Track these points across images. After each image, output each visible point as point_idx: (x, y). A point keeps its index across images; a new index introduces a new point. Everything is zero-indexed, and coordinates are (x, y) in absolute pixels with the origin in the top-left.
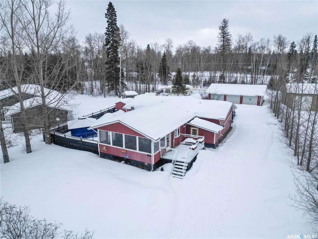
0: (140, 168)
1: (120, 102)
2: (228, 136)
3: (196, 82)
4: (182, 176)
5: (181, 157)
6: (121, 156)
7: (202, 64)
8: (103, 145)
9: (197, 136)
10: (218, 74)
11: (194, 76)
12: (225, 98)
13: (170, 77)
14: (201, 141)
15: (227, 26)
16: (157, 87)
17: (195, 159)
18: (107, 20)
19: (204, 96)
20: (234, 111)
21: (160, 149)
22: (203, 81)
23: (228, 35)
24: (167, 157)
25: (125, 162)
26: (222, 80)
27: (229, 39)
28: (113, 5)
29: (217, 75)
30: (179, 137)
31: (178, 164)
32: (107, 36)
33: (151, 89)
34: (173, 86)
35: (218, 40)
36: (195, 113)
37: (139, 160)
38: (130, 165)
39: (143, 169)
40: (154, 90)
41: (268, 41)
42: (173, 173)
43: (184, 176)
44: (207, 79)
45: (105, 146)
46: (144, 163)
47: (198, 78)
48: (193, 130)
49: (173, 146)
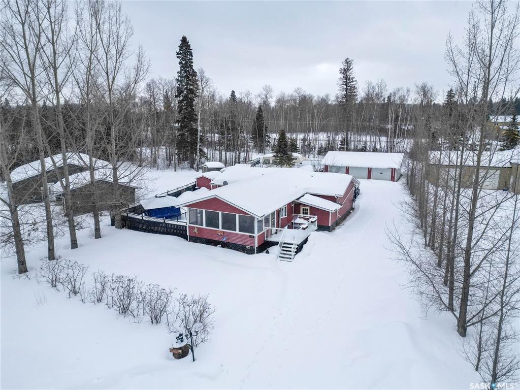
0: (241, 252)
1: (203, 178)
2: (348, 218)
3: (307, 149)
4: (291, 259)
5: (289, 238)
6: (217, 239)
7: (316, 122)
8: (194, 227)
9: (309, 216)
10: (339, 138)
11: (304, 140)
12: (347, 170)
13: (269, 142)
14: (313, 221)
15: (351, 68)
16: (250, 156)
17: (306, 241)
18: (179, 60)
19: (318, 168)
20: (358, 188)
21: (265, 229)
22: (317, 147)
23: (353, 82)
24: (273, 239)
25: (221, 246)
26: (345, 146)
27: (354, 87)
28: (187, 40)
29: (337, 139)
30: (286, 217)
31: (286, 247)
32: (179, 83)
33: (242, 159)
34: (274, 154)
35: (338, 88)
36: (306, 189)
37: (238, 242)
39: (244, 253)
40: (246, 160)
41: (408, 91)
42: (280, 257)
43: (293, 259)
44: (324, 144)
45: (197, 227)
46: (246, 246)
47: (310, 142)
48: (303, 209)
49: (279, 227)
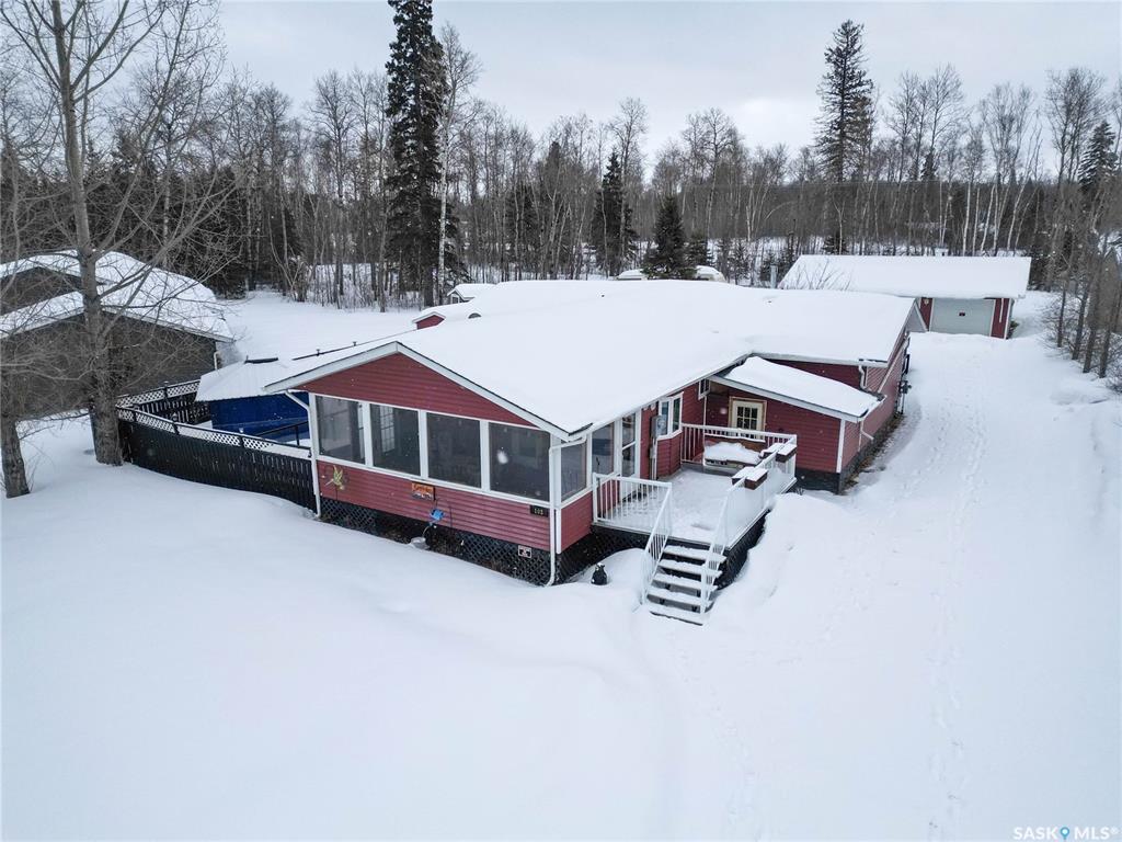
0: (498, 570)
1: (433, 319)
4: (695, 609)
5: (692, 522)
6: (412, 512)
8: (334, 466)
9: (759, 434)
11: (725, 244)
14: (784, 453)
15: (856, 47)
17: (755, 533)
18: (393, 12)
21: (593, 481)
23: (860, 84)
24: (626, 519)
25: (427, 542)
27: (865, 98)
30: (679, 436)
31: (675, 555)
32: (394, 75)
35: (819, 102)
36: (749, 341)
37: (490, 531)
38: (453, 555)
39: (509, 573)
41: (1025, 95)
42: (651, 598)
43: (707, 610)
46: (517, 545)
47: (741, 248)
48: (740, 409)
49: (649, 478)
